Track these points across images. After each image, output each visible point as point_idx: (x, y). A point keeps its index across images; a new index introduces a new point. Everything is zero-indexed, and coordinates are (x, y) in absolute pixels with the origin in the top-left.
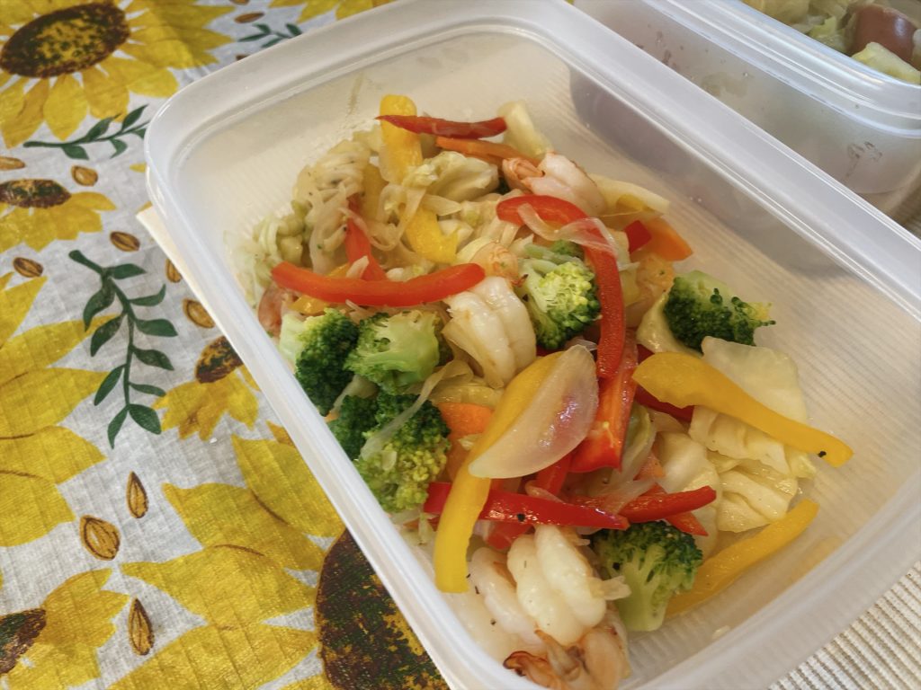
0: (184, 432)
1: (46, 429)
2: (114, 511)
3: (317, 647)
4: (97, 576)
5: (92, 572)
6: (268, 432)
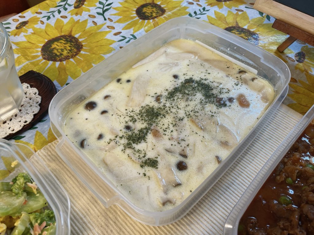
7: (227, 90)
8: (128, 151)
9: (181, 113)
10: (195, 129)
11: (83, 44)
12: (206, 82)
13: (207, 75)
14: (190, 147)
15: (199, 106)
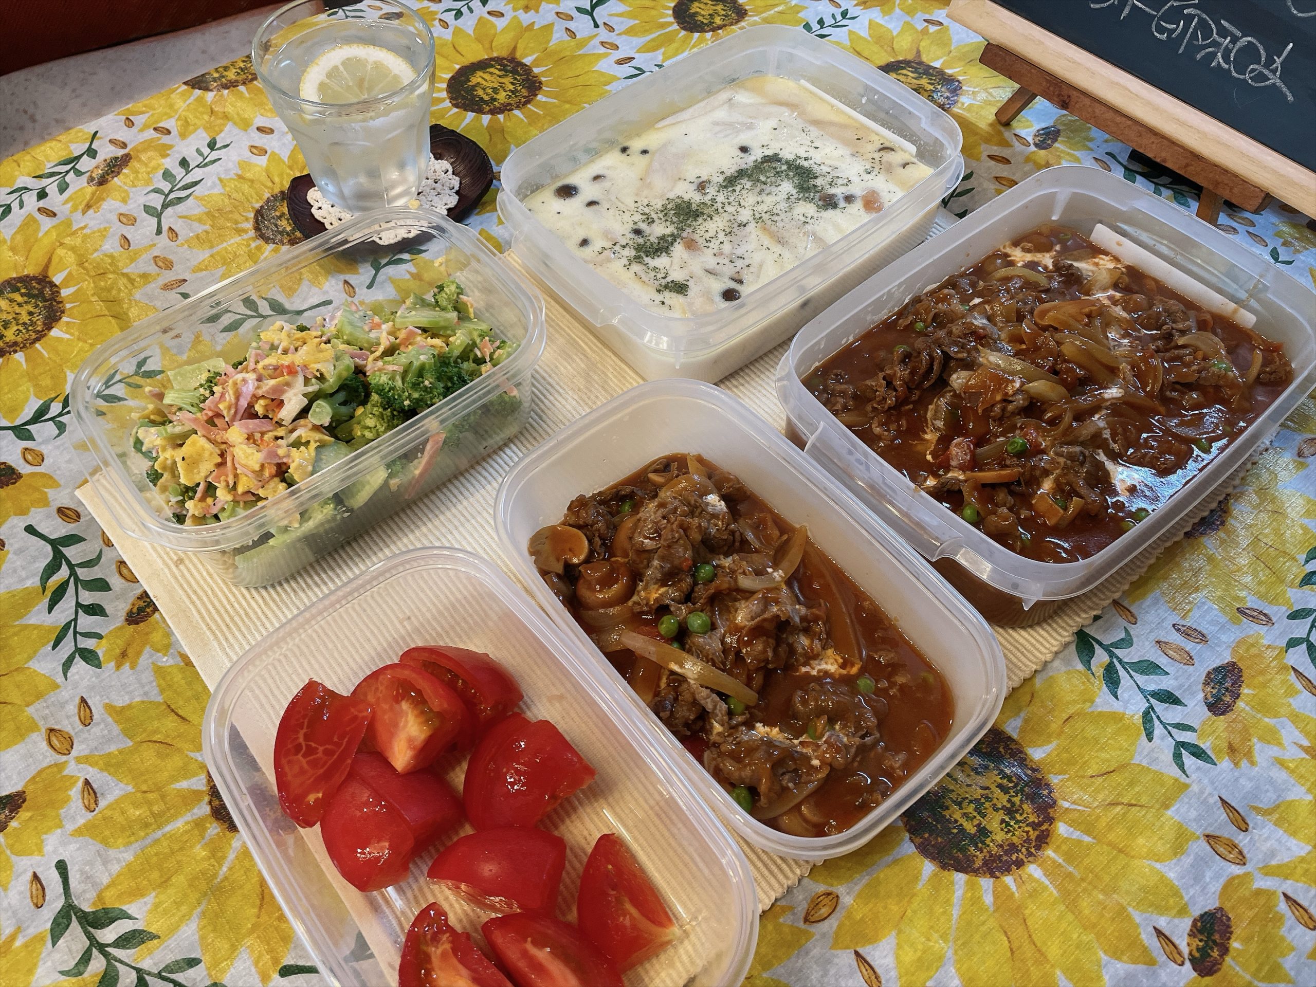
0: (118, 666)
1: (17, 670)
2: (69, 723)
3: (207, 799)
4: (60, 766)
5: (56, 765)
6: (179, 659)
7: (845, 181)
8: (636, 267)
9: (745, 215)
10: (767, 242)
11: (543, 79)
12: (806, 164)
13: (812, 150)
14: (751, 269)
15: (783, 205)
